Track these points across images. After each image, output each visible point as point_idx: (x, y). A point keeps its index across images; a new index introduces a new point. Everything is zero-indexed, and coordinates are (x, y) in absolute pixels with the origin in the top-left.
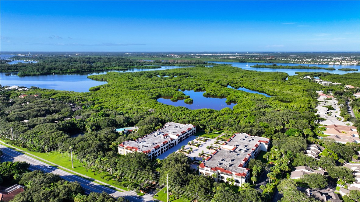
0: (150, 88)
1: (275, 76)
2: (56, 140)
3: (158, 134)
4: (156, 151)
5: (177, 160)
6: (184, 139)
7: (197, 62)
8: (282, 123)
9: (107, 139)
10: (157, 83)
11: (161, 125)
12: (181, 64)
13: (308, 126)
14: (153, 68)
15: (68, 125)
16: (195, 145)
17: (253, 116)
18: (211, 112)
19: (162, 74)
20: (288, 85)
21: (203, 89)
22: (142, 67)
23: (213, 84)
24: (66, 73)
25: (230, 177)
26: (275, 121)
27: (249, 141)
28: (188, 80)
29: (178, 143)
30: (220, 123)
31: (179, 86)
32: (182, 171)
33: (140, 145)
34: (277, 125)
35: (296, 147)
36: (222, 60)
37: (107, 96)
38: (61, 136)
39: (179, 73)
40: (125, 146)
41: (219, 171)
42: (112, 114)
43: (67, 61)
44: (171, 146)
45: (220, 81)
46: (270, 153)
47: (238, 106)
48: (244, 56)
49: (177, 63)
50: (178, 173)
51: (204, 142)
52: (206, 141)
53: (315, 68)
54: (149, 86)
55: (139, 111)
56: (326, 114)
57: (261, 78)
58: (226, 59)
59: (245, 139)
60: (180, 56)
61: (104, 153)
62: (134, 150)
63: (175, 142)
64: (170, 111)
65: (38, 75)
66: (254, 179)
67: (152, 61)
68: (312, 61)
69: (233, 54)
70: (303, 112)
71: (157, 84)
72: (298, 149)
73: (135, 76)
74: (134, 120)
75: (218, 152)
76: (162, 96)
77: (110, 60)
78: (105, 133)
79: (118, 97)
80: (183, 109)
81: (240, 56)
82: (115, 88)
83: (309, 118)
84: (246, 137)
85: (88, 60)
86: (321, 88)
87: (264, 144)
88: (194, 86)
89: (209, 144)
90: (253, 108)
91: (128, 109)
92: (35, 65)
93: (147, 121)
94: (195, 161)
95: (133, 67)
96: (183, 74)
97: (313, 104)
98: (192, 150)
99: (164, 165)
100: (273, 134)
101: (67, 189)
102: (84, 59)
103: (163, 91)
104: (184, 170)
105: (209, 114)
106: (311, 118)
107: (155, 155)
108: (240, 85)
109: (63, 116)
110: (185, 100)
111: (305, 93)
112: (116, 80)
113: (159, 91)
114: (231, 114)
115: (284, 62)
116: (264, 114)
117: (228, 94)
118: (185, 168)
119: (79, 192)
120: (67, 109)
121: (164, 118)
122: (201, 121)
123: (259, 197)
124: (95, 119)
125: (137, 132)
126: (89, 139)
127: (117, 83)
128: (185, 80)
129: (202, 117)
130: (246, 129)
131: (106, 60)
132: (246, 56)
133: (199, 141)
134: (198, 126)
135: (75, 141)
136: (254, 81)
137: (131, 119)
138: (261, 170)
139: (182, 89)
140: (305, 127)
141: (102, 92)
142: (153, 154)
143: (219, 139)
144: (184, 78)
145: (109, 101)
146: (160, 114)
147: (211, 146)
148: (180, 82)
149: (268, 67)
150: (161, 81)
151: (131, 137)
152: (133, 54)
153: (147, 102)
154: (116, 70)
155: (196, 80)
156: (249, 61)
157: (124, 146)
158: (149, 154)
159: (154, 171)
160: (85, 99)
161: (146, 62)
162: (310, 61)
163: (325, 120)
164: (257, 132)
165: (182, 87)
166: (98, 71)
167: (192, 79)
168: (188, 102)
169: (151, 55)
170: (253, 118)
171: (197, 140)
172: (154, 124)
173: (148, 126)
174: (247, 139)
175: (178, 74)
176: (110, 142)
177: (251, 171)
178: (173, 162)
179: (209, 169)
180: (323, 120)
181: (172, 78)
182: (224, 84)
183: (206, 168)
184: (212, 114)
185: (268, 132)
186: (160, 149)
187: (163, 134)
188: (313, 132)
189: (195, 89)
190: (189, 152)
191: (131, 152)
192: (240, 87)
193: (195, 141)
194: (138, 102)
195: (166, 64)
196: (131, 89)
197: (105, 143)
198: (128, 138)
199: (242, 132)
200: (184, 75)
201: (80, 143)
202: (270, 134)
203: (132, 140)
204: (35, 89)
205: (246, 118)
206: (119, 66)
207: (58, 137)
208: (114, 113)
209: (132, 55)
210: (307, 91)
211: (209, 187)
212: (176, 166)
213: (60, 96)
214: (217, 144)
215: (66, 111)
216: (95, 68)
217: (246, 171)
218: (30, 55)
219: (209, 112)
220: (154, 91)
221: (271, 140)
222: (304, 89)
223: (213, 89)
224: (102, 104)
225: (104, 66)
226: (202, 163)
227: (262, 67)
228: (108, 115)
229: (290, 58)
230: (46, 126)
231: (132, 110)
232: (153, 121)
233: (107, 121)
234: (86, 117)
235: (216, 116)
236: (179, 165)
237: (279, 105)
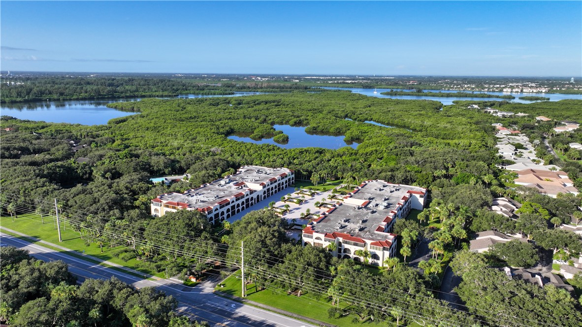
0: (214, 120)
1: (422, 105)
2: (32, 192)
3: (226, 183)
4: (222, 210)
5: (260, 222)
6: (275, 191)
7: (295, 86)
8: (445, 166)
9: (131, 191)
10: (227, 112)
11: (232, 170)
12: (268, 90)
13: (488, 171)
14: (221, 94)
15: (60, 171)
16: (293, 202)
17: (394, 157)
18: (320, 152)
19: (236, 102)
20: (445, 116)
21: (305, 123)
22: (202, 92)
23: (321, 115)
25: (363, 249)
26: (431, 162)
27: (391, 192)
28: (280, 109)
29: (262, 199)
30: (336, 167)
31: (263, 117)
32: (271, 239)
33: (193, 200)
34: (436, 169)
35: (473, 200)
36: (334, 85)
37: (138, 130)
38: (43, 187)
39: (264, 100)
40: (164, 202)
41: (341, 239)
42: (143, 154)
43: (74, 83)
44: (250, 202)
45: (333, 111)
46: (429, 211)
47: (366, 144)
48: (369, 80)
49: (261, 88)
50: (263, 243)
51: (310, 197)
52: (313, 195)
53: (483, 96)
54: (213, 116)
55: (193, 150)
56: (513, 154)
57: (400, 107)
58: (341, 83)
59: (383, 190)
60: (266, 79)
61: (122, 213)
62: (180, 208)
63: (258, 196)
64: (248, 150)
66: (405, 251)
67: (219, 85)
68: (477, 87)
69: (351, 77)
70: (476, 152)
71: (227, 114)
72: (478, 203)
73: (189, 103)
74: (183, 164)
75: (336, 208)
76: (235, 132)
77: (148, 83)
78: (128, 182)
79: (158, 132)
80: (271, 147)
81: (362, 79)
82: (153, 119)
83: (487, 160)
84: (384, 186)
85: (110, 82)
86: (498, 120)
87: (418, 196)
88: (290, 118)
89: (318, 199)
90: (392, 146)
91: (174, 148)
92: (16, 87)
93: (207, 164)
94: (294, 227)
95: (186, 92)
96: (270, 102)
97: (490, 142)
98: (289, 208)
99: (237, 230)
100: (430, 182)
101: (36, 274)
102: (103, 81)
103: (237, 124)
104: (274, 236)
105: (317, 155)
106: (490, 160)
107: (220, 218)
108: (366, 117)
109: (52, 157)
110: (275, 138)
111: (474, 126)
112: (156, 109)
113: (230, 124)
114: (356, 154)
115: (433, 87)
116: (412, 154)
117: (347, 128)
118: (276, 234)
119: (63, 280)
120: (62, 146)
121: (237, 161)
122: (304, 165)
123: (419, 281)
124: (113, 162)
125: (188, 181)
126: (96, 190)
127: (157, 112)
128: (275, 110)
129: (306, 159)
130: (383, 174)
131: (142, 83)
132: (372, 80)
133: (300, 195)
134: (299, 171)
135: (68, 194)
136: (389, 111)
137: (178, 162)
138: (417, 236)
139: (270, 122)
140: (484, 173)
141: (130, 124)
142: (217, 215)
143: (336, 191)
144: (274, 107)
145: (142, 137)
146: (231, 156)
147: (322, 202)
148: (266, 112)
149: (409, 95)
150: (233, 111)
151: (177, 189)
152: (187, 76)
153: (208, 139)
154: (158, 96)
155: (293, 109)
156: (378, 87)
157: (161, 202)
158: (209, 214)
159: (216, 241)
160: (99, 134)
161: (209, 86)
162: (474, 87)
163: (514, 163)
164: (403, 178)
165: (270, 120)
166: (128, 98)
167: (287, 108)
168: (281, 139)
169: (218, 77)
170: (393, 160)
171: (298, 194)
172: (219, 170)
173: (208, 172)
174: (387, 189)
175: (262, 102)
176: (136, 197)
177: (399, 239)
178: (253, 225)
179: (322, 236)
180: (510, 163)
181: (252, 107)
182: (339, 115)
183: (315, 235)
184: (322, 155)
185: (421, 178)
186: (229, 207)
187: (235, 182)
188: (499, 180)
189: (292, 122)
190: (284, 212)
191: (174, 211)
192: (366, 119)
193: (293, 195)
194: (194, 139)
195: (242, 89)
196: (183, 121)
197: (126, 198)
198: (171, 189)
199: (376, 179)
200: (273, 104)
201: (78, 197)
202: (425, 183)
203: (179, 192)
204: (9, 121)
205: (381, 161)
206: (163, 90)
207: (37, 187)
208: (147, 153)
209: (186, 78)
210: (477, 123)
211: (322, 266)
212: (259, 230)
213: (53, 130)
214: (333, 200)
215: (58, 151)
216: (122, 93)
217: (390, 237)
218: (10, 75)
219: (317, 152)
220: (222, 123)
221: (429, 192)
222: (472, 121)
223: (322, 121)
224: (127, 142)
225: (137, 91)
226: (308, 226)
227: (399, 95)
228: (137, 156)
229: (441, 83)
230: (15, 170)
231: (181, 149)
232: (218, 164)
233: (133, 164)
234: (95, 160)
235: (330, 158)
236: (265, 229)
237: (435, 142)
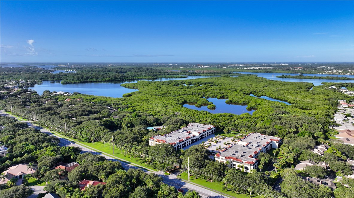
0: (176, 95)
1: (299, 86)
2: (100, 133)
3: (182, 132)
4: (180, 144)
5: (197, 150)
6: (205, 136)
7: (223, 72)
8: (296, 126)
9: (140, 134)
10: (183, 91)
11: (185, 125)
12: (207, 74)
13: (321, 130)
14: (180, 78)
15: (108, 123)
16: (214, 142)
17: (269, 120)
18: (231, 116)
19: (188, 83)
20: (311, 94)
21: (226, 97)
22: (169, 76)
23: (236, 92)
24: (102, 81)
25: (241, 165)
26: (289, 124)
27: (262, 139)
28: (213, 89)
29: (199, 140)
30: (238, 125)
31: (203, 93)
32: (201, 158)
33: (167, 139)
34: (291, 128)
35: (303, 145)
36: (248, 70)
37: (139, 101)
38: (103, 130)
39: (204, 82)
40: (155, 139)
41: (232, 160)
42: (143, 115)
43: (102, 71)
44: (193, 141)
45: (243, 89)
46: (279, 149)
47: (258, 112)
48: (271, 66)
49: (203, 73)
50: (197, 159)
51: (222, 140)
52: (224, 139)
53: (344, 79)
54: (176, 93)
55: (166, 113)
56: (342, 120)
57: (286, 87)
58: (252, 69)
59: (258, 138)
60: (207, 67)
61: (138, 143)
62: (162, 142)
63: (197, 138)
64: (193, 114)
65: (78, 83)
66: (261, 167)
67: (179, 71)
68: (343, 72)
69: (260, 64)
70: (319, 118)
71: (183, 92)
72: (305, 147)
73: (163, 84)
74: (162, 121)
75: (232, 146)
76: (187, 102)
77: (140, 70)
78: (139, 130)
79: (148, 102)
80: (205, 113)
81: (267, 66)
82: (145, 94)
83: (323, 124)
84: (259, 136)
85: (120, 70)
86: (345, 97)
87: (275, 142)
88: (218, 94)
89: (226, 141)
90: (271, 113)
91: (157, 112)
92: (75, 75)
93: (173, 121)
94: (213, 153)
95: (161, 76)
96: (208, 83)
97: (332, 111)
98: (211, 145)
99: (187, 153)
100: (285, 135)
101: (112, 165)
102: (116, 69)
103: (188, 98)
104: (202, 157)
105: (229, 118)
106: (325, 124)
107: (179, 147)
108: (262, 94)
109: (103, 116)
110: (208, 106)
111: (326, 101)
112: (146, 88)
113: (184, 98)
114: (250, 118)
115: (312, 72)
116: (280, 119)
117: (249, 101)
118: (203, 156)
119: (120, 168)
120: (106, 110)
121: (188, 120)
122: (221, 123)
123: (262, 178)
124: (130, 119)
125: (164, 130)
126: (126, 133)
127: (147, 90)
128: (209, 89)
129: (222, 120)
130: (260, 130)
131: (137, 70)
132: (273, 66)
133: (218, 139)
134: (218, 126)
135: (115, 134)
136: (277, 90)
137: (159, 119)
138: (268, 161)
139: (206, 96)
140: (317, 131)
141: (134, 98)
142: (178, 146)
143: (236, 137)
144: (209, 87)
145: (141, 105)
146: (185, 117)
147: (228, 142)
148: (204, 90)
149: (294, 78)
150: (187, 89)
151: (160, 133)
152: (161, 65)
153: (173, 107)
154: (146, 79)
155: (220, 88)
156: (276, 72)
157: (154, 139)
158: (174, 145)
159: (178, 157)
160: (120, 103)
161: (173, 72)
162: (341, 71)
163: (341, 125)
164: (270, 132)
165: (207, 95)
166: (130, 80)
167: (217, 88)
168: (211, 107)
169: (179, 65)
170: (269, 122)
171: (216, 138)
172: (179, 124)
173: (174, 125)
174: (260, 138)
175: (203, 83)
176: (142, 136)
177: (259, 161)
178: (194, 151)
179: (224, 158)
180: (338, 125)
181: (197, 87)
182: (246, 93)
183: (221, 157)
184: (232, 117)
185: (280, 133)
186: (183, 143)
187: (186, 131)
189: (218, 97)
190: (209, 147)
191: (160, 144)
192: (262, 95)
193: (214, 138)
194: (166, 107)
195: (192, 74)
196: (160, 96)
197: (139, 137)
198: (157, 133)
199: (256, 132)
200: (209, 84)
201: (119, 135)
202: (282, 135)
203: (160, 135)
204: (78, 95)
205: (263, 122)
206: (149, 75)
207: (101, 131)
208: (145, 115)
209: (161, 66)
210: (329, 100)
211: (222, 170)
212: (196, 154)
213: (99, 100)
214: (233, 142)
215: (105, 112)
216: (127, 77)
217: (254, 160)
218: (69, 66)
219: (229, 116)
220: (180, 97)
221: (282, 140)
222: (326, 98)
223: (235, 96)
224: (134, 108)
225: (135, 76)
226: (218, 153)
227: (288, 78)
228: (140, 116)
229: (319, 69)
230: (91, 122)
231: (160, 112)
232: (178, 121)
233: (139, 120)
234: (122, 117)
235: (235, 119)
236: (199, 153)
237: (297, 111)
